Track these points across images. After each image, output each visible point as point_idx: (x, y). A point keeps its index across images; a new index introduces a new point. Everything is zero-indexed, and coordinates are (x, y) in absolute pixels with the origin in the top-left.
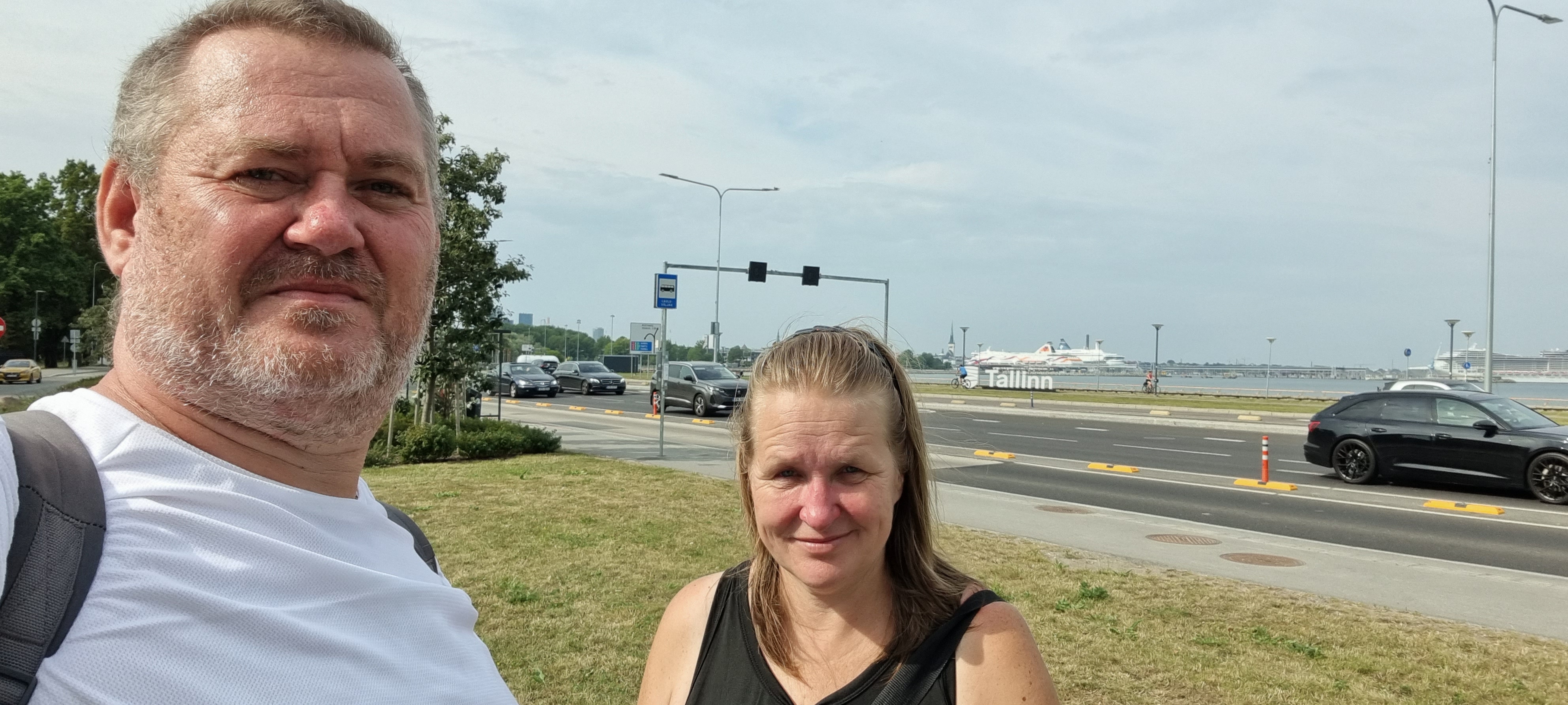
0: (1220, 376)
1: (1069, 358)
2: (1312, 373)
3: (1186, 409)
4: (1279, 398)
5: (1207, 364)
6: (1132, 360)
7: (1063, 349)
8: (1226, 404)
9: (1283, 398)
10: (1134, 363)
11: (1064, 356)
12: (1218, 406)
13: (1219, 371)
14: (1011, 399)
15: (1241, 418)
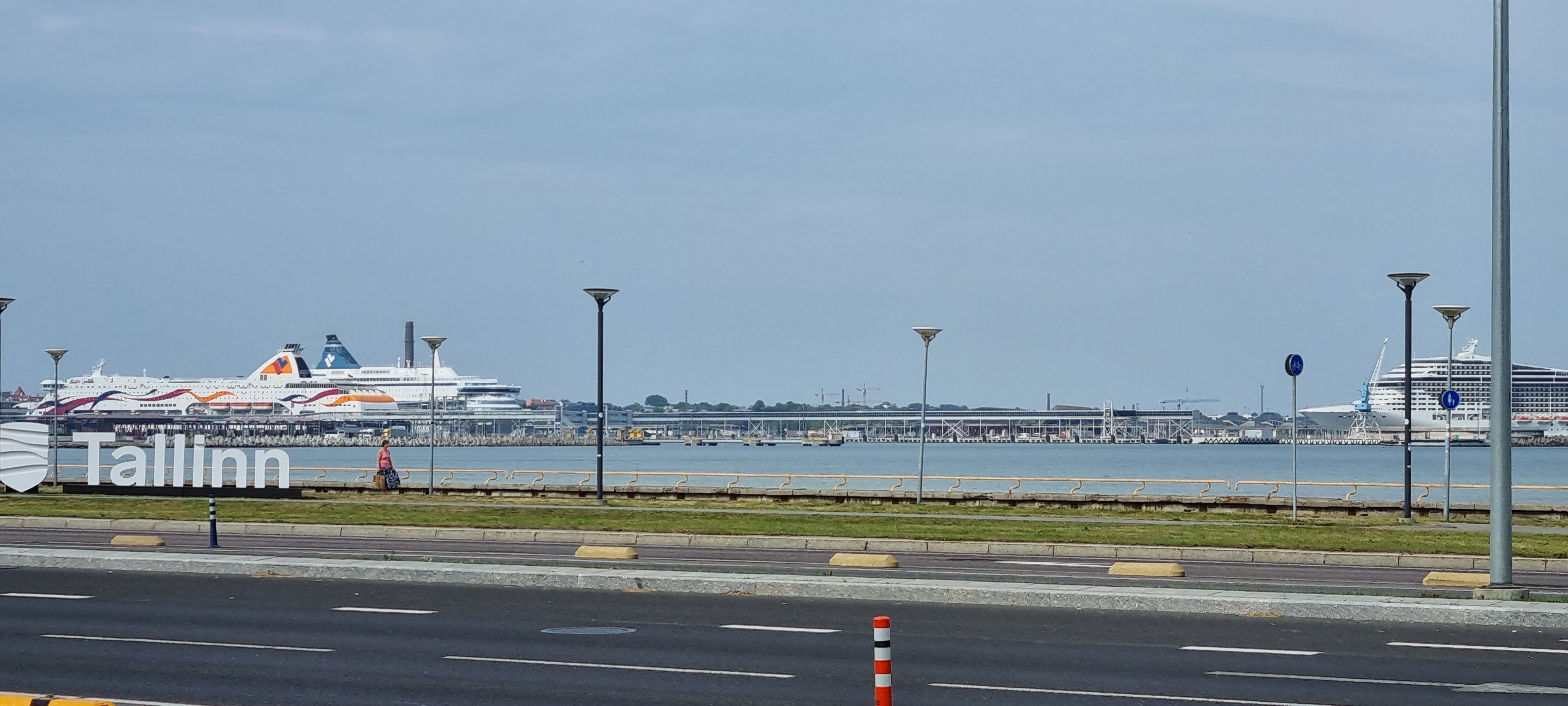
0: (796, 439)
1: (352, 393)
2: (1051, 428)
3: (683, 540)
4: (953, 501)
5: (759, 407)
6: (543, 398)
7: (334, 366)
8: (802, 519)
9: (965, 499)
10: (549, 405)
11: (334, 389)
12: (779, 526)
13: (794, 426)
14: (147, 524)
15: (838, 560)
